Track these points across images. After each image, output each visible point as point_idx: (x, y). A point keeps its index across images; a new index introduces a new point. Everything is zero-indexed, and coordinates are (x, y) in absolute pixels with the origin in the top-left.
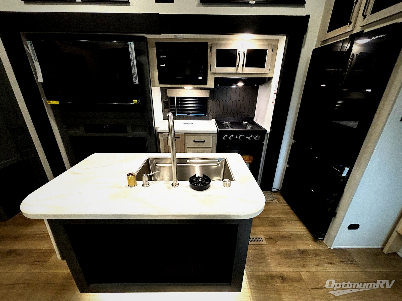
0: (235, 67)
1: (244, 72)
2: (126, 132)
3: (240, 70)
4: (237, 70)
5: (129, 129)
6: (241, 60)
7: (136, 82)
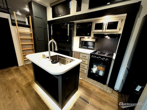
0: (102, 29)
1: (106, 31)
2: (65, 49)
3: (104, 31)
4: (103, 31)
5: (66, 49)
6: (105, 26)
7: (68, 35)
